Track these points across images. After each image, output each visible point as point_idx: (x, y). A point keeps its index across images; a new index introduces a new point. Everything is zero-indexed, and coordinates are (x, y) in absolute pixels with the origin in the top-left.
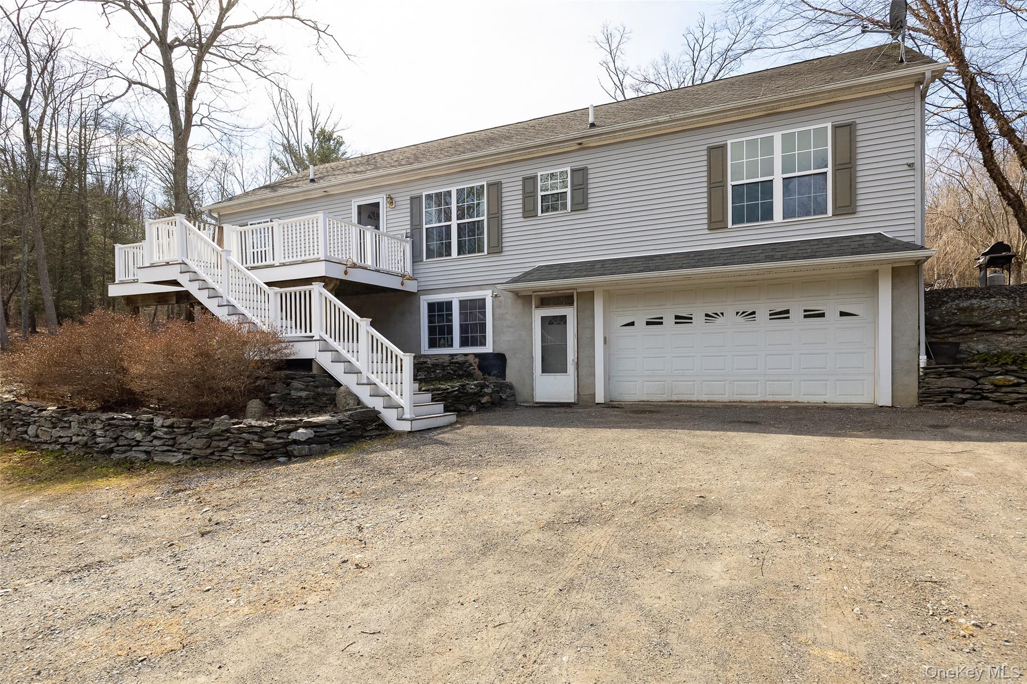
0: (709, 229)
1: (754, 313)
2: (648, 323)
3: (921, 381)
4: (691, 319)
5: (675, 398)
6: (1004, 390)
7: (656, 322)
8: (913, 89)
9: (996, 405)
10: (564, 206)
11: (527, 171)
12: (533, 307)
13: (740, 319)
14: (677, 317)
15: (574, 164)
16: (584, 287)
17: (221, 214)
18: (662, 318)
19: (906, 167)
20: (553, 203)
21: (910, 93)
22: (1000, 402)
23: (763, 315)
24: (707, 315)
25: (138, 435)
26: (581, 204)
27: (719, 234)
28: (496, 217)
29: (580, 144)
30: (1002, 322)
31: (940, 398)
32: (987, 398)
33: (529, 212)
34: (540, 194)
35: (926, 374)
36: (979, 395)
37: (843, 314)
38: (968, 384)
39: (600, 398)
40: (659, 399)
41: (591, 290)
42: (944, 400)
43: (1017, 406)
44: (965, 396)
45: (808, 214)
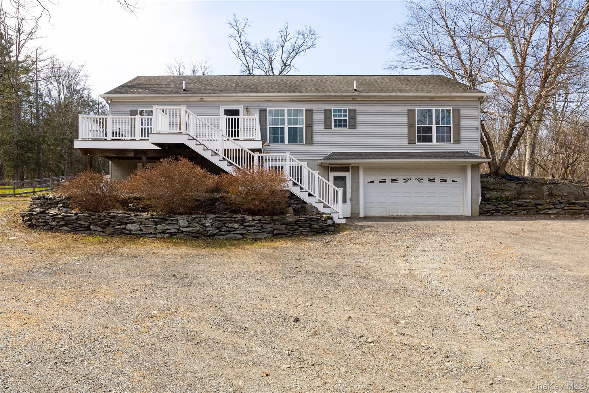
0: (408, 144)
1: (422, 179)
2: (380, 182)
3: (480, 206)
4: (398, 180)
5: (391, 214)
6: (504, 209)
7: (383, 181)
8: (478, 100)
9: (502, 215)
10: (345, 126)
11: (327, 106)
12: (329, 172)
13: (417, 181)
14: (392, 180)
15: (351, 107)
16: (353, 164)
17: (112, 100)
18: (386, 180)
19: (476, 129)
20: (340, 124)
21: (477, 102)
22: (503, 213)
23: (425, 180)
24: (404, 179)
25: (236, 225)
26: (353, 126)
27: (412, 146)
28: (310, 126)
29: (354, 98)
30: (493, 186)
31: (486, 213)
32: (499, 212)
33: (327, 126)
34: (333, 118)
35: (481, 204)
36: (497, 211)
37: (453, 181)
38: (494, 207)
39: (362, 215)
40: (384, 215)
41: (358, 165)
42: (487, 213)
43: (508, 215)
44: (493, 212)
45: (444, 141)
